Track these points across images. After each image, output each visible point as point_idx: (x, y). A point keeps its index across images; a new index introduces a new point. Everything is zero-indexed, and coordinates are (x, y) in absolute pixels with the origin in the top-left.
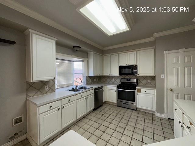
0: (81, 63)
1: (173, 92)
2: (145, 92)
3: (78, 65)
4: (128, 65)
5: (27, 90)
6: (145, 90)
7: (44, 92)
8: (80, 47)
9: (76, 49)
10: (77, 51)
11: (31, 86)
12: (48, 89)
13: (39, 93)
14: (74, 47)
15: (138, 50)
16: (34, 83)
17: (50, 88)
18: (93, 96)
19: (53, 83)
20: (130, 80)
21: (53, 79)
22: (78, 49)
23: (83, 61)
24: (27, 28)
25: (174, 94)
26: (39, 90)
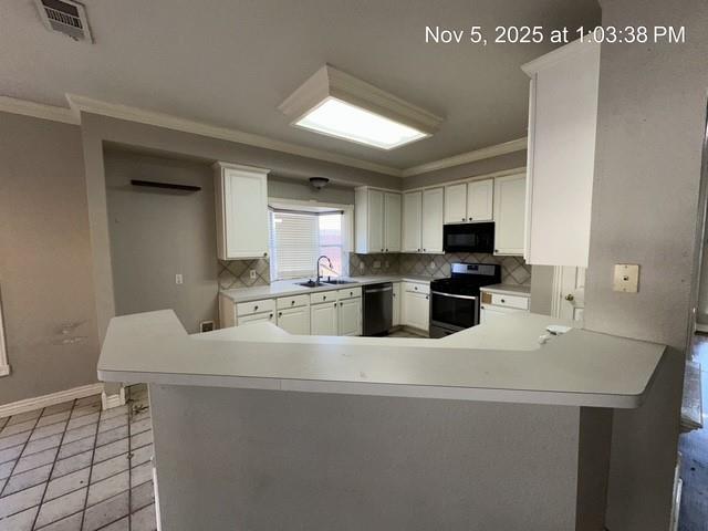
0: (339, 216)
1: (573, 304)
2: (501, 303)
3: (331, 223)
4: (469, 222)
5: (220, 275)
6: (503, 297)
7: (249, 283)
8: (327, 180)
9: (316, 184)
10: (319, 188)
11: (225, 268)
12: (255, 277)
13: (238, 284)
14: (312, 179)
15: (499, 173)
16: (231, 262)
17: (259, 276)
18: (358, 305)
19: (266, 265)
20: (476, 268)
21: (262, 255)
22: (322, 184)
23: (342, 212)
24: (216, 161)
25: (578, 311)
26: (238, 277)
